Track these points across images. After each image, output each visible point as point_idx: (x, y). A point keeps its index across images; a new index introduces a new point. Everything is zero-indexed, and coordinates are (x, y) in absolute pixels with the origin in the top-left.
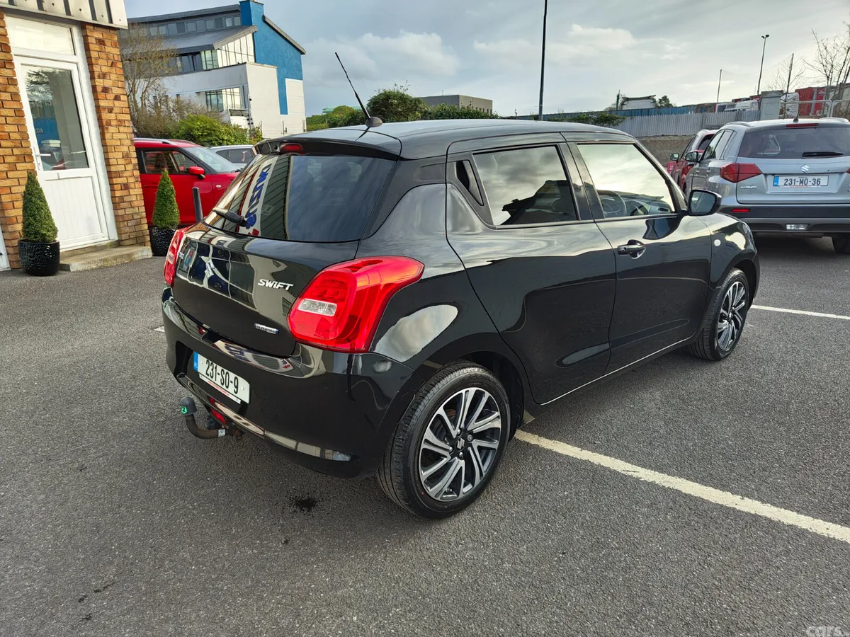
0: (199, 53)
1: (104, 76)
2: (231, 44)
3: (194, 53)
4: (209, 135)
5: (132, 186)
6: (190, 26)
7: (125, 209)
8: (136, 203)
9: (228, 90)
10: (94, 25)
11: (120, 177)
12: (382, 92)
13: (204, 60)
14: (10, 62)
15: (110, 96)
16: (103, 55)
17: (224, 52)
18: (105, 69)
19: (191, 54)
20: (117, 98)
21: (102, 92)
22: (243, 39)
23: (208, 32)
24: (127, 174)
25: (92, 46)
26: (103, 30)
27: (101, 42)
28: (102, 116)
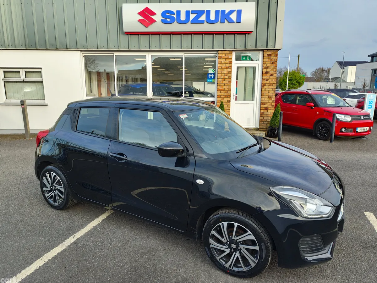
1: (267, 67)
5: (270, 108)
7: (264, 117)
8: (270, 115)
10: (268, 50)
11: (265, 105)
14: (231, 67)
15: (269, 75)
16: (270, 60)
18: (268, 65)
20: (272, 75)
21: (265, 73)
24: (268, 104)
25: (265, 58)
26: (271, 51)
27: (270, 55)
28: (263, 82)
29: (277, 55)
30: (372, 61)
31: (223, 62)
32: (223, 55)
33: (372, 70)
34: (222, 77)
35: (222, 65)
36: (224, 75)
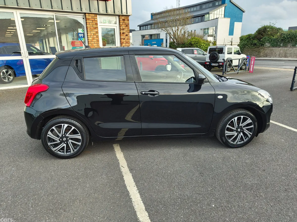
0: (204, 15)
1: (123, 29)
2: (216, 12)
3: (203, 16)
4: (197, 44)
6: (204, 6)
9: (212, 28)
10: (122, 15)
12: (263, 26)
13: (205, 18)
14: (97, 28)
16: (124, 24)
17: (213, 15)
19: (201, 16)
20: (127, 35)
21: (122, 34)
22: (221, 9)
23: (209, 8)
25: (121, 21)
26: (124, 16)
27: (124, 20)
28: (122, 41)
29: (128, 20)
30: (140, 30)
31: (91, 24)
32: (90, 17)
33: (142, 35)
34: (92, 36)
35: (90, 26)
36: (92, 34)
